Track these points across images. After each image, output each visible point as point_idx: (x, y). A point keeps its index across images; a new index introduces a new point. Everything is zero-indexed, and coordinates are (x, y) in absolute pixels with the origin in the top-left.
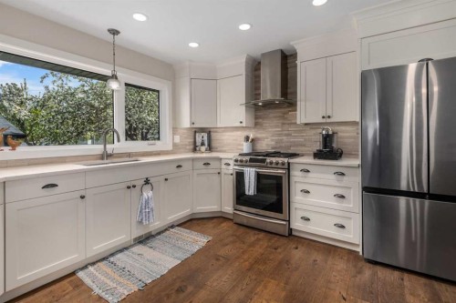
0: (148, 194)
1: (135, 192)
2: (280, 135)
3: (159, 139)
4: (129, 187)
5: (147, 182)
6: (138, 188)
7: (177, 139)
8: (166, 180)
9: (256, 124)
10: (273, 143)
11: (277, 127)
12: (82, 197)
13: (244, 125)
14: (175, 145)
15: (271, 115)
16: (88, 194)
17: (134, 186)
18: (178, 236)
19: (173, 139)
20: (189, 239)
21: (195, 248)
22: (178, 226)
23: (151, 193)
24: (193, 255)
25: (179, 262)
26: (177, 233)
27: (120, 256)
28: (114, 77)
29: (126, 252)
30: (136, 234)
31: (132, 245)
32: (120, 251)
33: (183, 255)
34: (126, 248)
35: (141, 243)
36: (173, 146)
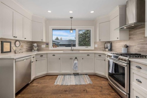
0: (76, 61)
1: (72, 60)
2: (142, 44)
3: (90, 46)
5: (76, 58)
6: (73, 59)
7: (96, 46)
8: (83, 59)
9: (130, 38)
10: (139, 49)
11: (141, 39)
12: (59, 59)
13: (119, 39)
14: (95, 48)
15: (138, 33)
16: (61, 58)
17: (72, 59)
18: (84, 78)
19: (94, 46)
20: (85, 80)
21: (83, 83)
22: (88, 75)
23: (77, 61)
24: (80, 85)
25: (75, 84)
26: (85, 77)
27: (68, 76)
28: (71, 30)
29: (70, 76)
30: (73, 72)
31: (72, 75)
32: (69, 75)
33: (78, 83)
34: (70, 75)
35: (75, 75)
36: (94, 48)
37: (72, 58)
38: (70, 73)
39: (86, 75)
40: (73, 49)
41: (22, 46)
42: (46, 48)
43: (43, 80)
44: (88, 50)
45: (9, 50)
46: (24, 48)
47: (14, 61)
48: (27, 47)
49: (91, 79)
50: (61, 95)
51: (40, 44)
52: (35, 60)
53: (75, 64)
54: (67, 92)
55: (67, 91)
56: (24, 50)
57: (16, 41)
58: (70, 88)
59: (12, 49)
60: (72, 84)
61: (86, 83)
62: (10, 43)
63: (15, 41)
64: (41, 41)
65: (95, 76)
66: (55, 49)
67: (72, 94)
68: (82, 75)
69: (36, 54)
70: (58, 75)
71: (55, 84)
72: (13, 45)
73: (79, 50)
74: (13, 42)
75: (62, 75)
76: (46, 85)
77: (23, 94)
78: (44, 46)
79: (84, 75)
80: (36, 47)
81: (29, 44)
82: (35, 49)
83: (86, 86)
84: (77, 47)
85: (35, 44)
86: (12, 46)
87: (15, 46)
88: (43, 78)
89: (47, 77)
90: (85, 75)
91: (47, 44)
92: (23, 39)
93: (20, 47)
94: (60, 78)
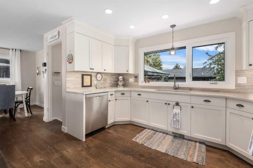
0: (177, 110)
1: (170, 107)
3: (224, 80)
4: (166, 104)
5: (177, 104)
7: (243, 80)
8: (192, 107)
12: (147, 101)
17: (169, 104)
18: (192, 147)
19: (236, 80)
20: (191, 152)
21: (181, 156)
22: (207, 146)
23: (179, 111)
24: (173, 156)
25: (164, 152)
26: (195, 146)
27: (161, 134)
28: (173, 49)
29: (164, 135)
30: (171, 129)
31: (170, 135)
32: (164, 133)
33: (171, 153)
34: (167, 134)
35: (175, 136)
36: (236, 86)
37: (169, 102)
38: (166, 129)
39: (200, 143)
40: (177, 86)
41: (105, 80)
42: (135, 83)
43: (122, 129)
44: (218, 91)
45: (90, 85)
46: (107, 82)
47: (84, 96)
48: (111, 81)
49: (206, 156)
50: (131, 157)
51: (127, 78)
52: (114, 99)
53: (175, 115)
54: (143, 159)
55: (144, 157)
56: (108, 85)
57: (98, 73)
58: (150, 154)
59: (92, 83)
60: (158, 149)
61: (189, 159)
62: (91, 75)
63: (96, 74)
64: (126, 72)
65: (225, 153)
66: (147, 84)
67: (148, 165)
68: (192, 141)
69: (115, 91)
70: (146, 128)
71: (133, 139)
72: (94, 78)
73: (191, 89)
74: (94, 75)
75: (152, 130)
76: (122, 136)
77: (94, 138)
78: (132, 80)
79: (196, 142)
80: (121, 81)
81: (114, 77)
82: (120, 83)
83: (183, 164)
84: (189, 83)
85: (121, 78)
86: (92, 79)
87: (95, 79)
88: (125, 126)
89: (129, 127)
90: (198, 144)
91: (136, 77)
92: (103, 71)
93: (102, 81)
94: (146, 133)
